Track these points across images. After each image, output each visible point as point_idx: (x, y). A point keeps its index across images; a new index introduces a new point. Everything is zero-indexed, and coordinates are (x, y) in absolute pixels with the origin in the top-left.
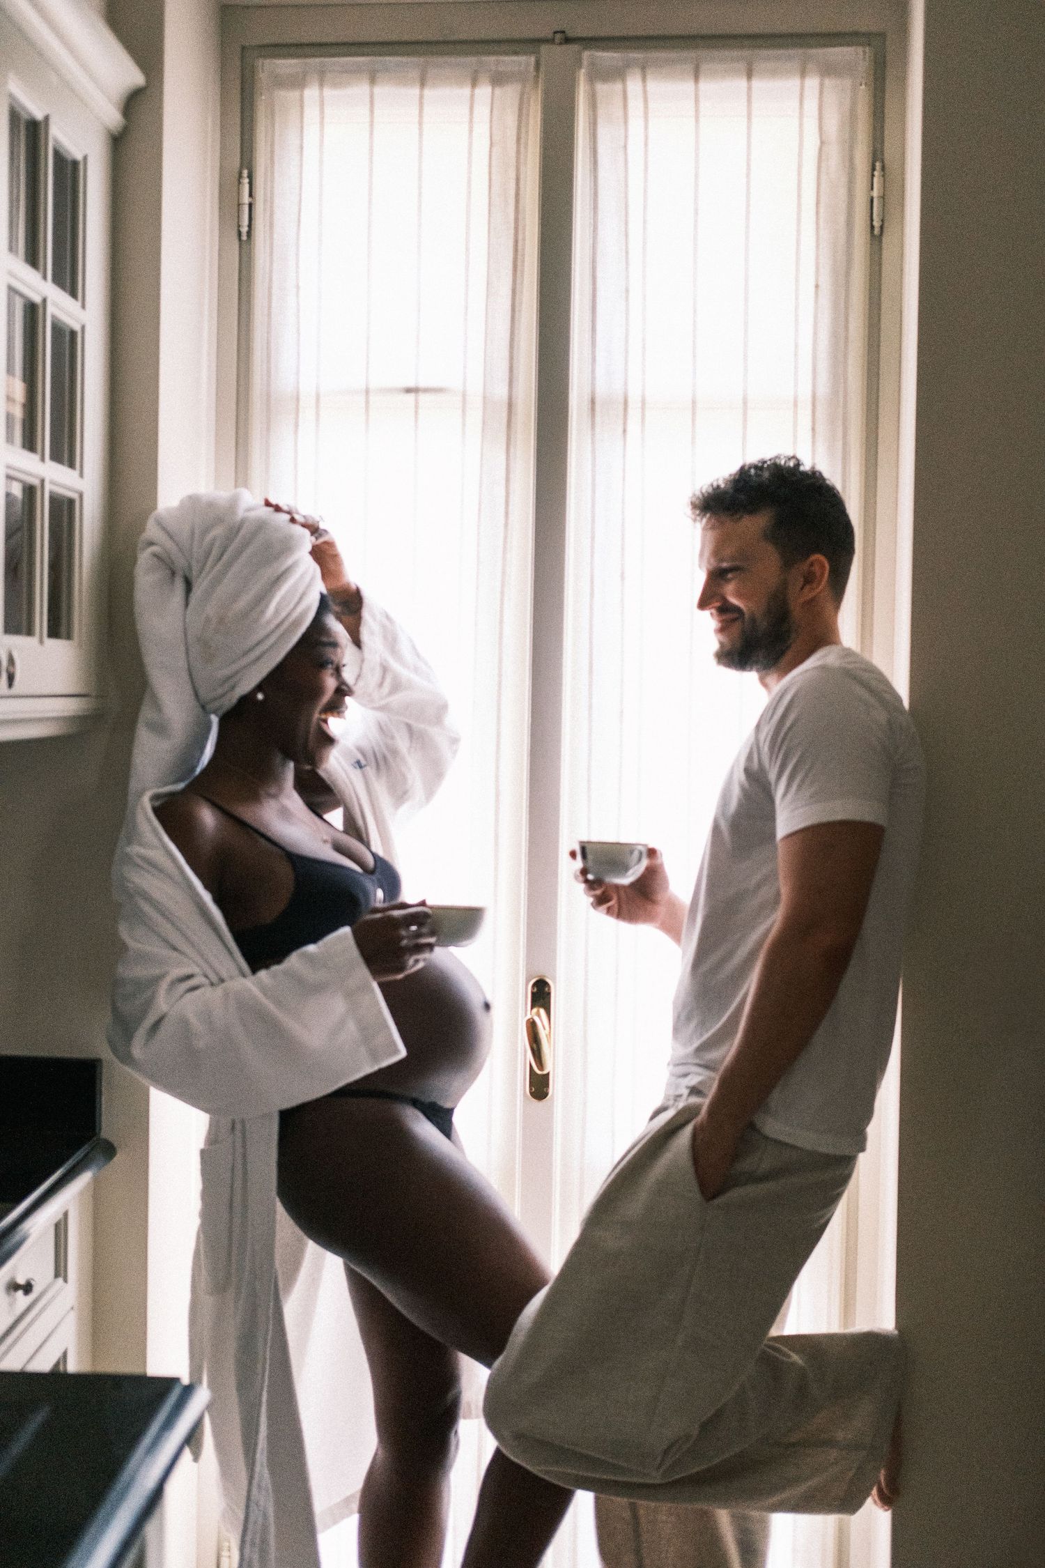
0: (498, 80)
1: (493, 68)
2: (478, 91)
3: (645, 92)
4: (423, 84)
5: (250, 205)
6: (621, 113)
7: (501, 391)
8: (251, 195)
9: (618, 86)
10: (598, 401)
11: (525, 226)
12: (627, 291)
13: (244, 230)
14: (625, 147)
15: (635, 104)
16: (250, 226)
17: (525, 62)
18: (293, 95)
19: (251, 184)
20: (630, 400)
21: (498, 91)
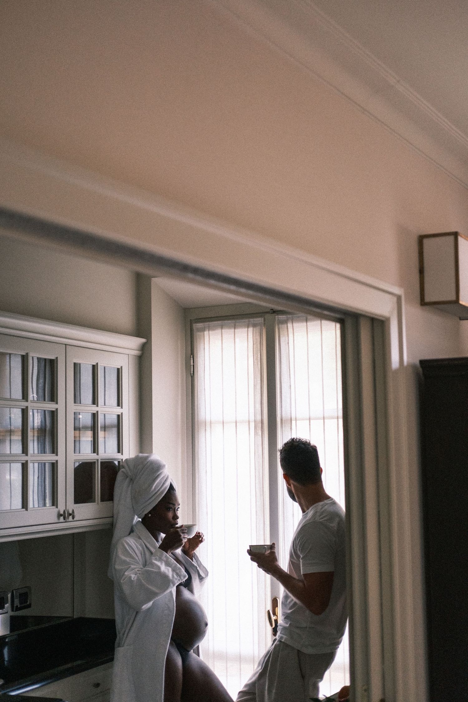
0: (254, 326)
1: (253, 322)
2: (249, 329)
3: (293, 326)
4: (235, 328)
5: (193, 365)
6: (287, 333)
7: (259, 418)
8: (193, 363)
9: (286, 326)
10: (283, 419)
11: (263, 368)
12: (290, 386)
13: (192, 373)
14: (288, 343)
15: (290, 330)
16: (193, 371)
17: (260, 320)
18: (202, 333)
19: (193, 359)
20: (292, 419)
21: (254, 329)
